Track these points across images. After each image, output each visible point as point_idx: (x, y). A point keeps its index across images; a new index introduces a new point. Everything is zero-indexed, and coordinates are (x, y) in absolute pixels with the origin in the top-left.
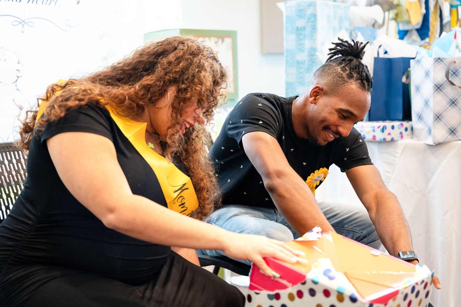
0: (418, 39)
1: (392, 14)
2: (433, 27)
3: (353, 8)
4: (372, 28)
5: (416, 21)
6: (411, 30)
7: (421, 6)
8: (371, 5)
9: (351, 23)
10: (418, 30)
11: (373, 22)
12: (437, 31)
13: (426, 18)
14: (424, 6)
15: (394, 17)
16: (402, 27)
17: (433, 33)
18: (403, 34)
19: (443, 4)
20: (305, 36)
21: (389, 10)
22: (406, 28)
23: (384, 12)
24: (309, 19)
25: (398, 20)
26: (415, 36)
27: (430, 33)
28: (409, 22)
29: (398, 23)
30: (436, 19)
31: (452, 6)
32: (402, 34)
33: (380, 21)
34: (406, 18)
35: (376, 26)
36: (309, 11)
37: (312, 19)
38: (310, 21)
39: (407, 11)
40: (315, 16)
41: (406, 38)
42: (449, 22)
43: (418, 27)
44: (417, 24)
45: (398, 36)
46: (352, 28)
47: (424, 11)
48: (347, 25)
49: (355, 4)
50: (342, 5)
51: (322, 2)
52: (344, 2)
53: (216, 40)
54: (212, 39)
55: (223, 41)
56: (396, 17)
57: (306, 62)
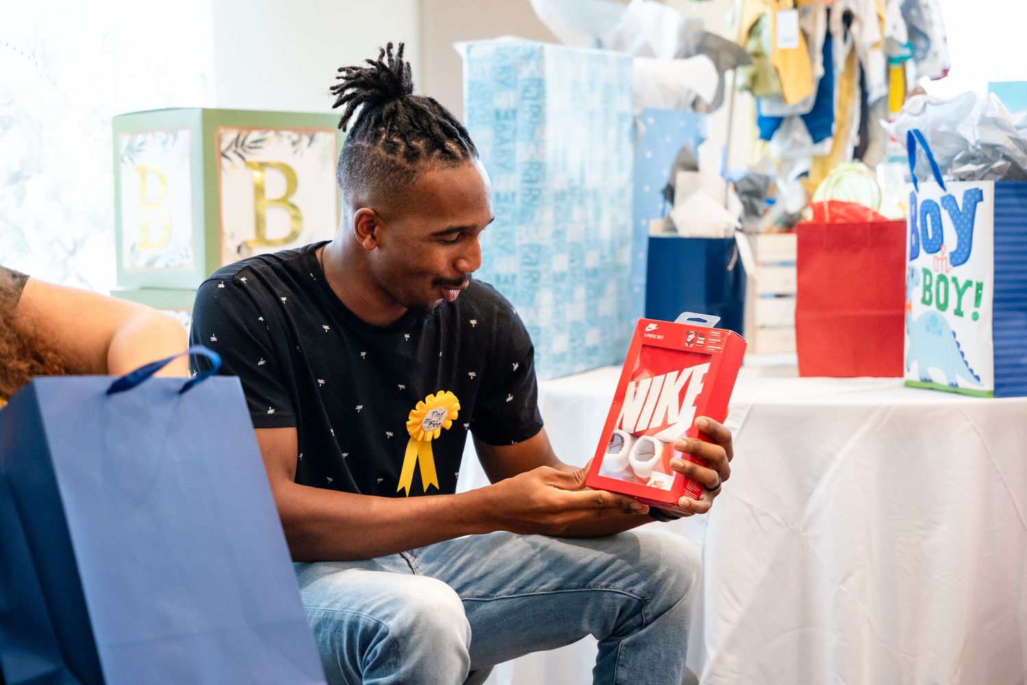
0: (807, 139)
1: (742, 76)
2: (844, 109)
3: (640, 63)
4: (689, 110)
5: (800, 94)
6: (791, 117)
7: (813, 61)
8: (688, 56)
9: (636, 98)
10: (805, 117)
11: (691, 99)
12: (852, 119)
13: (825, 89)
14: (819, 58)
15: (749, 83)
16: (768, 110)
17: (841, 127)
18: (770, 127)
19: (866, 54)
20: (515, 133)
21: (734, 67)
22: (777, 111)
23: (721, 72)
24: (526, 90)
25: (758, 91)
26: (800, 133)
27: (835, 127)
28: (781, 98)
29: (758, 100)
30: (850, 92)
31: (890, 60)
32: (768, 125)
33: (708, 96)
34: (774, 87)
35: (701, 106)
36: (527, 72)
37: (534, 91)
38: (528, 95)
39: (777, 70)
40: (540, 83)
41: (777, 136)
42: (884, 99)
43: (806, 109)
44: (804, 102)
45: (757, 131)
46: (637, 111)
47: (820, 71)
48: (623, 104)
49: (648, 52)
50: (611, 54)
51: (559, 48)
52: (619, 45)
53: (295, 137)
54: (285, 133)
55: (312, 139)
56: (753, 84)
57: (518, 198)
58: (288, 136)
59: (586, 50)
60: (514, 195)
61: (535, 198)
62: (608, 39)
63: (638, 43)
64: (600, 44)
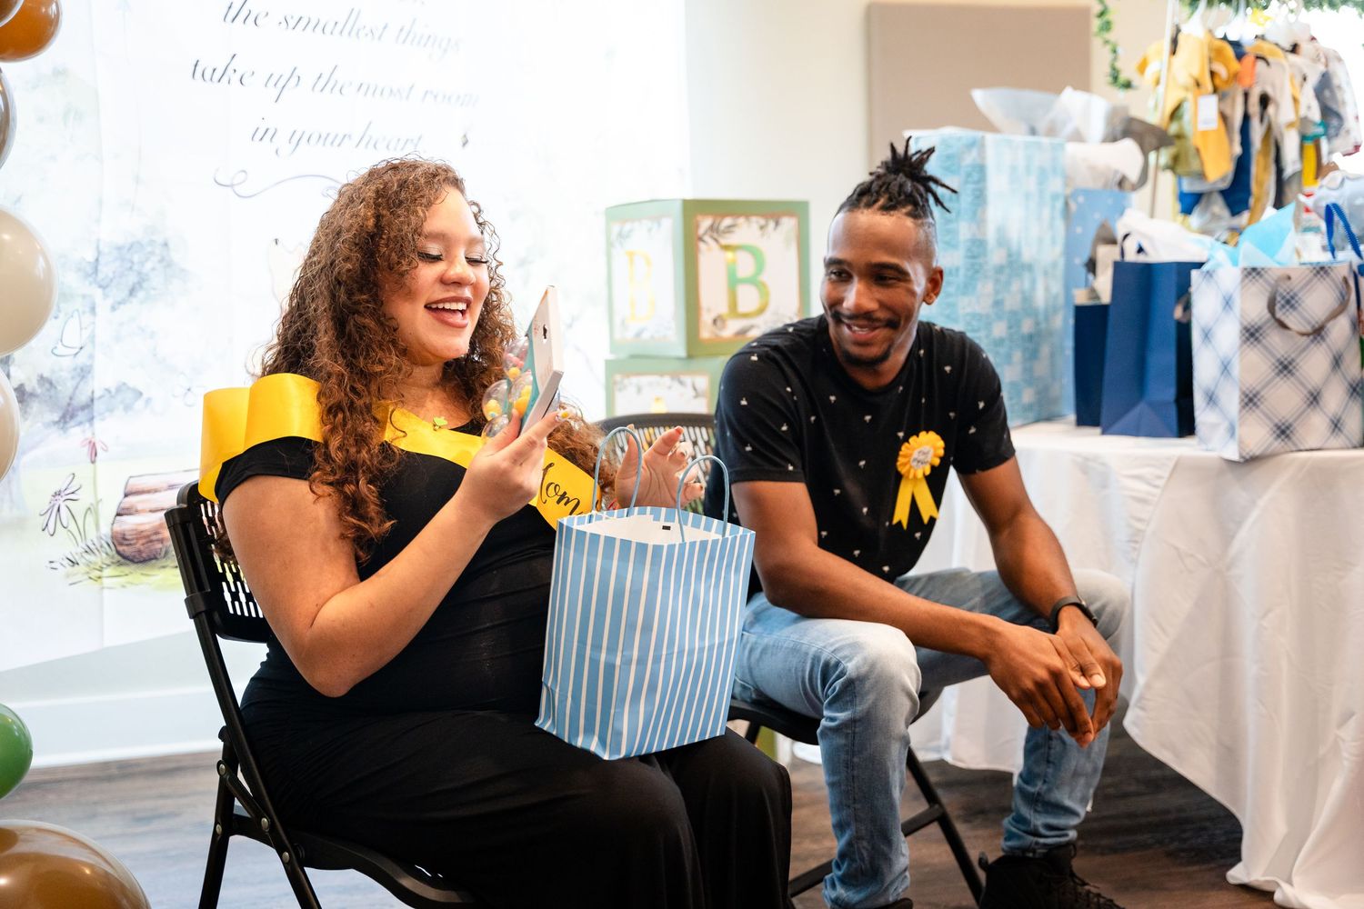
0: (1225, 213)
1: (1165, 156)
2: (1260, 184)
3: (1072, 148)
4: (1116, 189)
5: (1219, 170)
6: (1210, 193)
7: (1231, 141)
8: (1115, 140)
9: (1067, 180)
10: (1224, 193)
11: (1118, 178)
12: (1268, 194)
13: (1242, 166)
14: (1237, 138)
15: (1170, 163)
16: (1188, 186)
17: (1258, 200)
18: (1190, 202)
19: (1282, 135)
20: (958, 213)
21: (1157, 149)
22: (1198, 187)
23: (1145, 154)
24: (969, 175)
25: (1179, 170)
26: (1219, 207)
27: (1252, 201)
28: (1201, 176)
29: (1179, 177)
30: (1266, 168)
31: (1304, 138)
32: (1189, 200)
33: (1133, 175)
34: (1195, 166)
35: (1127, 185)
36: (970, 159)
37: (976, 176)
38: (970, 179)
39: (1198, 150)
40: (981, 169)
41: (1197, 211)
42: (1298, 175)
43: (1225, 185)
44: (1223, 179)
45: (1178, 207)
46: (1068, 191)
47: (1238, 150)
48: (1056, 185)
49: (1078, 137)
50: (1045, 141)
51: (998, 136)
52: (1052, 131)
53: (762, 222)
54: (754, 219)
55: (777, 224)
56: (1174, 165)
57: (962, 272)
58: (756, 221)
59: (1022, 138)
60: (957, 269)
61: (977, 272)
62: (1041, 126)
63: (1068, 130)
64: (1033, 132)
